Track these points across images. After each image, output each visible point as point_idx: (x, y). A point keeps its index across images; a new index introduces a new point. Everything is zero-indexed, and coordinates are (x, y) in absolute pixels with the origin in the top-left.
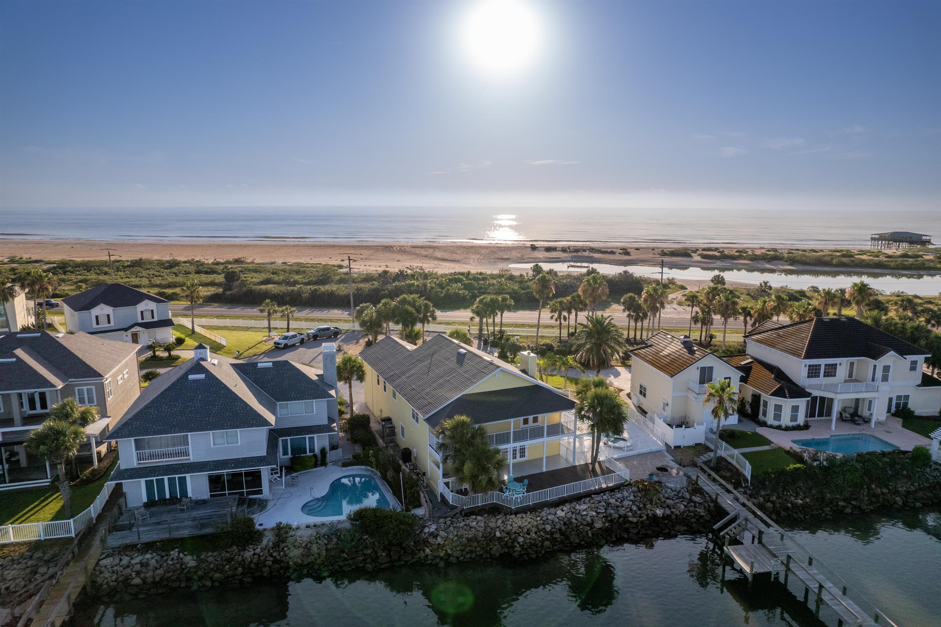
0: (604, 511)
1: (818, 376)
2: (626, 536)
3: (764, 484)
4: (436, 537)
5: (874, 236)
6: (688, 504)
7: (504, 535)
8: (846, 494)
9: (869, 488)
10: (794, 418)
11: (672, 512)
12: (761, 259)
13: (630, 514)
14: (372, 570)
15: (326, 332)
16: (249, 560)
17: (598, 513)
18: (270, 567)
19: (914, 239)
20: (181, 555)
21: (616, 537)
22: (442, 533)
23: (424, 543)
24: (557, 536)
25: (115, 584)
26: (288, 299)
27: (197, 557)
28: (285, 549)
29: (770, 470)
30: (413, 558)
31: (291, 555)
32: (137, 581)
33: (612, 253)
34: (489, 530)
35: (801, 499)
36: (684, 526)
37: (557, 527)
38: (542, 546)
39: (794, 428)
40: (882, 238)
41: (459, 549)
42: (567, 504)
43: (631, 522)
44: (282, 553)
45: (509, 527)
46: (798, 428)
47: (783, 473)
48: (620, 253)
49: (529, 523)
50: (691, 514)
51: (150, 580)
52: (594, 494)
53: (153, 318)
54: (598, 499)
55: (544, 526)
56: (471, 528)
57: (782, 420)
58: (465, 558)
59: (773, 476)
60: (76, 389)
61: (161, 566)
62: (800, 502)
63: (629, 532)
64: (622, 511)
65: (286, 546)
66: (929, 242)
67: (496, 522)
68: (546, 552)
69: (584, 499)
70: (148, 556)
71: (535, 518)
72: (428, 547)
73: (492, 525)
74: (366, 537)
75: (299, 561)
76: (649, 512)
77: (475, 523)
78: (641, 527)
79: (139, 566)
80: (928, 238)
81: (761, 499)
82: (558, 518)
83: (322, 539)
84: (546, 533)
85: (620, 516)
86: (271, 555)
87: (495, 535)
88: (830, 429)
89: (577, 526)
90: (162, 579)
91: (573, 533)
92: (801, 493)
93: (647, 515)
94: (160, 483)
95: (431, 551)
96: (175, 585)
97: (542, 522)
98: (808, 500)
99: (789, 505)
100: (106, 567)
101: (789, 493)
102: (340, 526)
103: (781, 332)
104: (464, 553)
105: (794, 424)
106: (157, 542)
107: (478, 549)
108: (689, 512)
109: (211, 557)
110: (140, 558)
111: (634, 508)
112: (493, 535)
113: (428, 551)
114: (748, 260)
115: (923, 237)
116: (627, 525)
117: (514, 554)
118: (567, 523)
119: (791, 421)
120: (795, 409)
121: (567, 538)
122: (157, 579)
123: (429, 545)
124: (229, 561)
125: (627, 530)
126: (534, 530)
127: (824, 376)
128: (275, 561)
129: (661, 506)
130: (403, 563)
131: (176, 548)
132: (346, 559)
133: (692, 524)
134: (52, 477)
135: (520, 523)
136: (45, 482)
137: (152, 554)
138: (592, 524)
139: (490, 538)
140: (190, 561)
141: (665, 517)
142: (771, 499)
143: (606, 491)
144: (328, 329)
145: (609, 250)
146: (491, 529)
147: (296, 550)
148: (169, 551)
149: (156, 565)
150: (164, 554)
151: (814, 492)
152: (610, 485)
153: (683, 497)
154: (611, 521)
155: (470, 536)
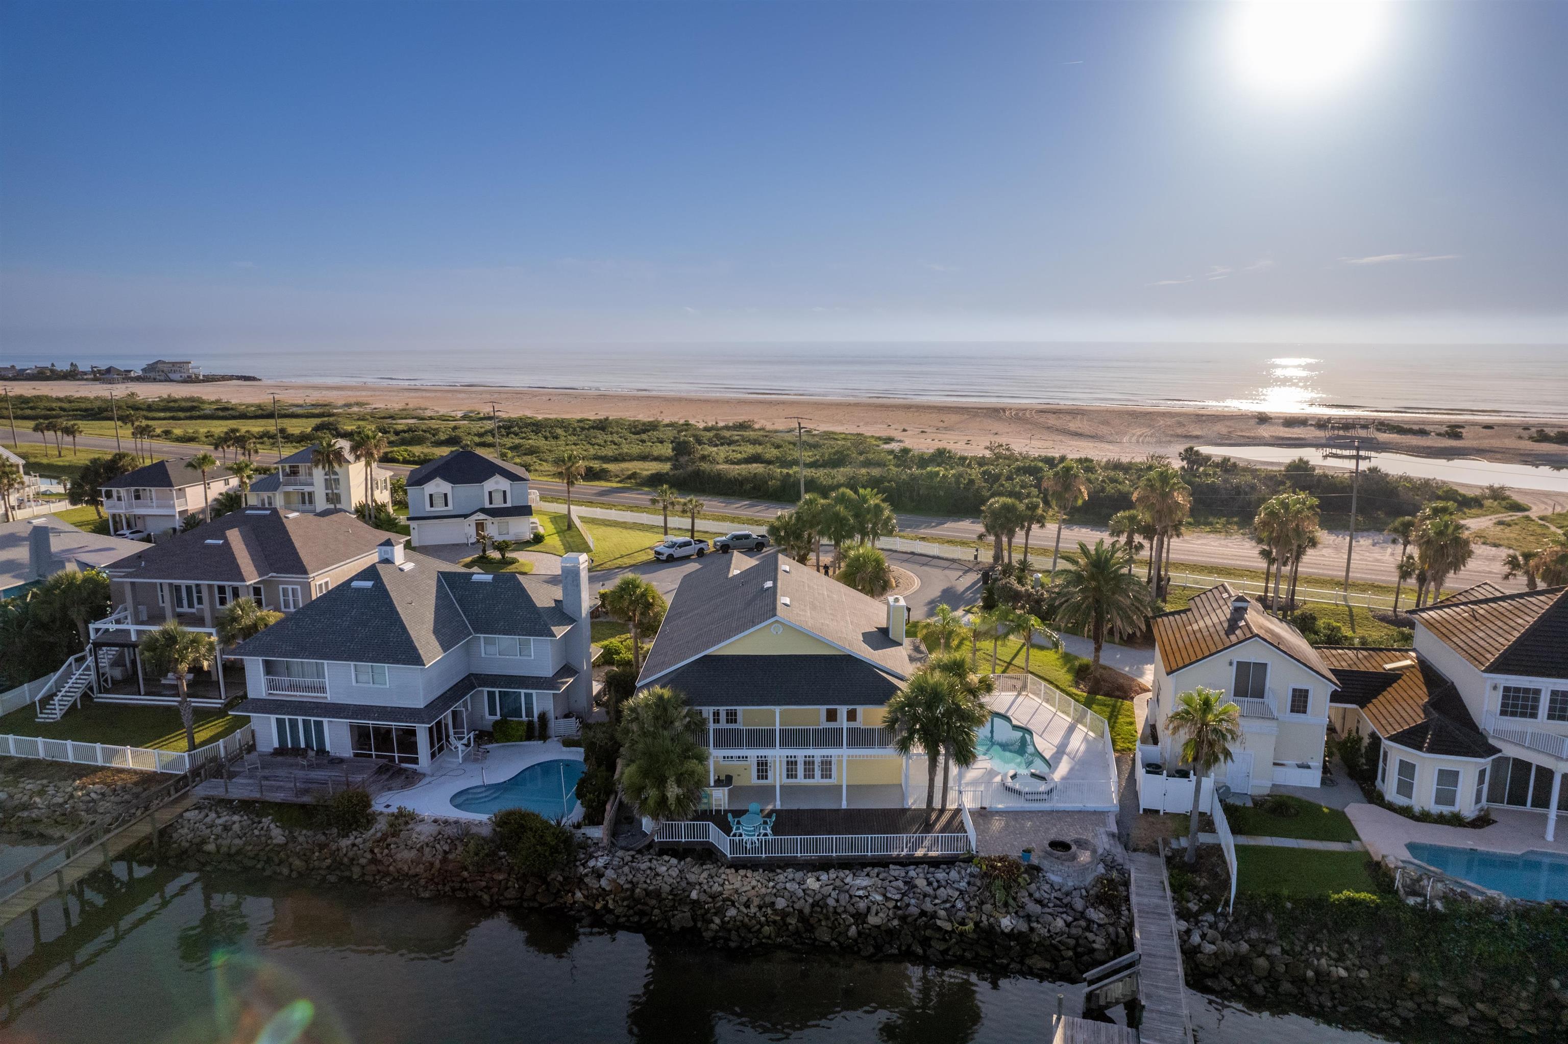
0: (897, 897)
1: (1534, 715)
2: (920, 951)
3: (1262, 919)
4: (600, 876)
6: (1075, 920)
7: (704, 898)
8: (1473, 984)
9: (1543, 984)
10: (1445, 796)
11: (1032, 929)
13: (942, 913)
14: (488, 904)
15: (744, 541)
16: (344, 852)
17: (887, 899)
18: (363, 867)
20: (272, 826)
21: (899, 948)
22: (610, 873)
23: (579, 882)
24: (792, 921)
25: (187, 845)
26: (748, 486)
27: (290, 832)
28: (392, 846)
29: (1285, 892)
30: (554, 900)
31: (399, 856)
32: (211, 847)
33: (1423, 433)
34: (684, 884)
35: (1346, 969)
36: (1046, 960)
37: (797, 906)
38: (759, 931)
39: (1441, 820)
41: (625, 903)
42: (832, 871)
43: (940, 929)
44: (386, 851)
45: (716, 888)
46: (1456, 821)
47: (1319, 904)
48: (1439, 434)
49: (753, 888)
50: (1069, 940)
51: (224, 849)
52: (895, 864)
53: (505, 502)
54: (896, 873)
55: (773, 899)
56: (657, 874)
57: (1414, 796)
58: (628, 920)
59: (1289, 905)
60: (281, 587)
61: (245, 834)
62: (1343, 973)
63: (930, 946)
64: (928, 906)
65: (396, 843)
67: (698, 874)
68: (760, 944)
69: (869, 869)
70: (236, 818)
71: (764, 882)
72: (580, 889)
73: (692, 878)
74: (502, 853)
75: (406, 868)
76: (984, 918)
77: (664, 868)
78: (957, 943)
79: (220, 828)
81: (1244, 947)
82: (804, 890)
83: (442, 843)
84: (775, 911)
85: (923, 913)
86: (372, 851)
87: (689, 896)
88: (1543, 837)
89: (835, 912)
90: (239, 852)
91: (823, 923)
92: (1350, 956)
93: (977, 924)
94: (294, 724)
95: (585, 897)
96: (250, 863)
97: (775, 890)
98: (1364, 974)
99: (1310, 974)
100: (189, 820)
101: (1318, 949)
102: (474, 830)
103: (1481, 610)
104: (631, 912)
105: (1446, 810)
106: (257, 802)
107: (656, 911)
108: (1069, 937)
109: (303, 836)
110: (227, 818)
111: (960, 904)
112: (686, 894)
113: (579, 895)
116: (928, 933)
117: (704, 934)
118: (819, 904)
119: (1438, 801)
120: (1448, 778)
121: (811, 928)
122: (233, 850)
123: (583, 887)
124: (322, 847)
125: (925, 942)
126: (756, 901)
127: (1551, 717)
128: (374, 861)
129: (1016, 913)
130: (536, 905)
131: (270, 814)
132: (465, 880)
133: (1064, 959)
134: (227, 697)
135: (737, 885)
136: (215, 703)
137: (242, 816)
138: (866, 915)
139: (679, 898)
140: (278, 835)
141: (1012, 935)
142: (1268, 952)
143: (922, 863)
144: (747, 537)
145: (1416, 427)
146: (688, 883)
147: (406, 851)
148: (262, 816)
149: (239, 832)
150: (256, 820)
151: (1384, 959)
152: (932, 854)
153: (1069, 906)
154: (903, 919)
155: (651, 888)
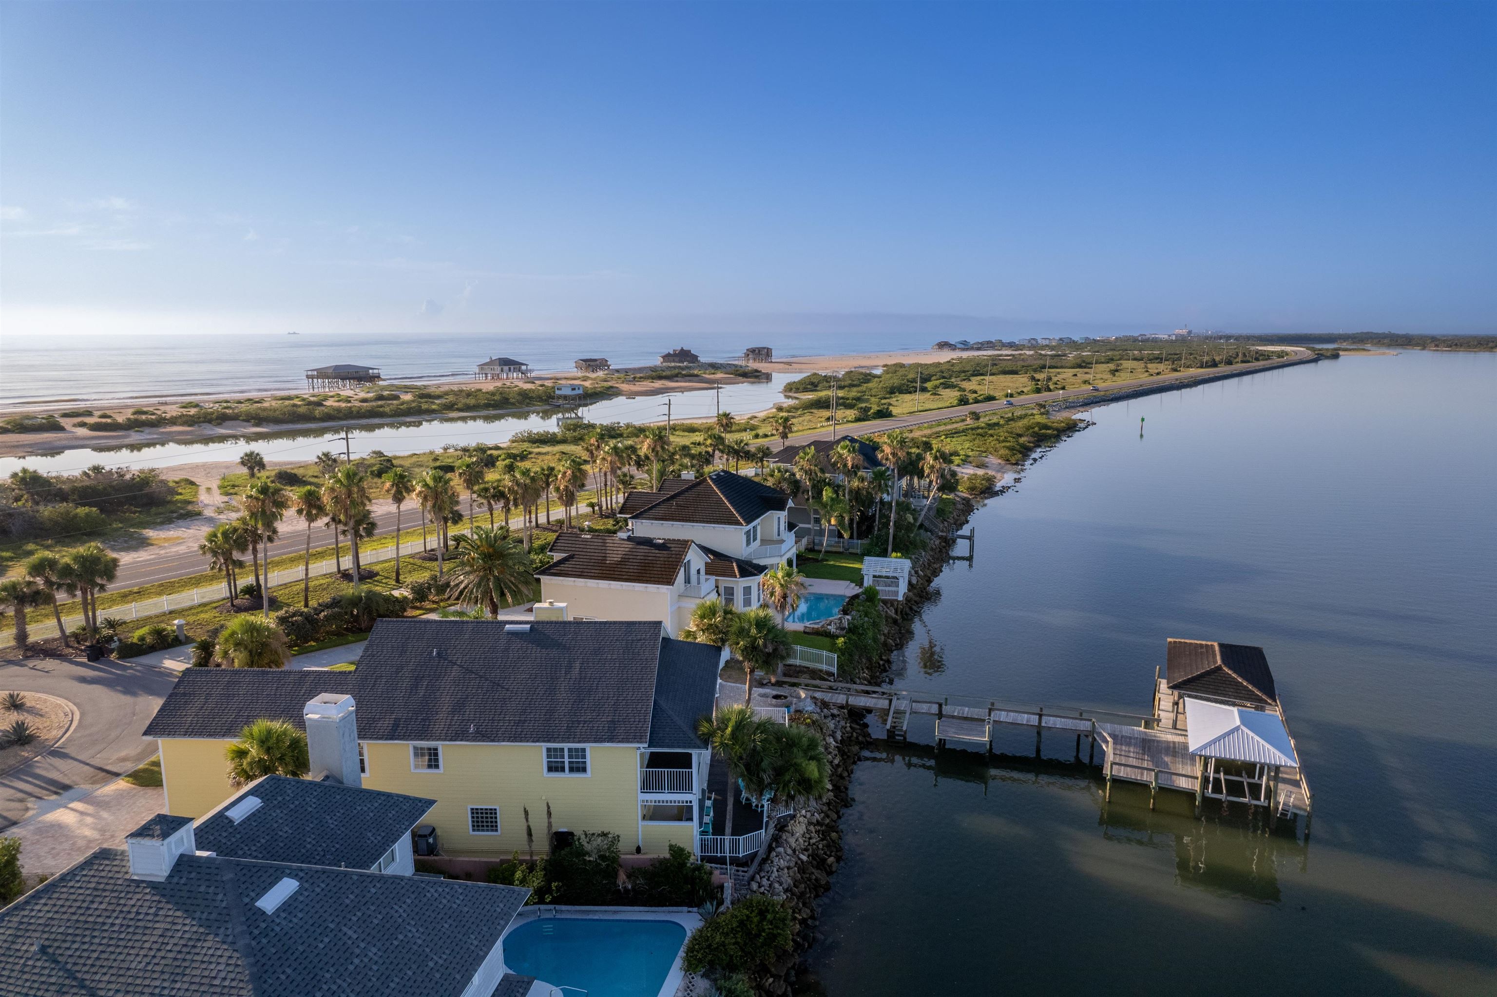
5: (310, 373)
12: (204, 422)
19: (362, 374)
40: (322, 374)
66: (378, 377)
80: (376, 371)
114: (182, 425)
115: (371, 371)
